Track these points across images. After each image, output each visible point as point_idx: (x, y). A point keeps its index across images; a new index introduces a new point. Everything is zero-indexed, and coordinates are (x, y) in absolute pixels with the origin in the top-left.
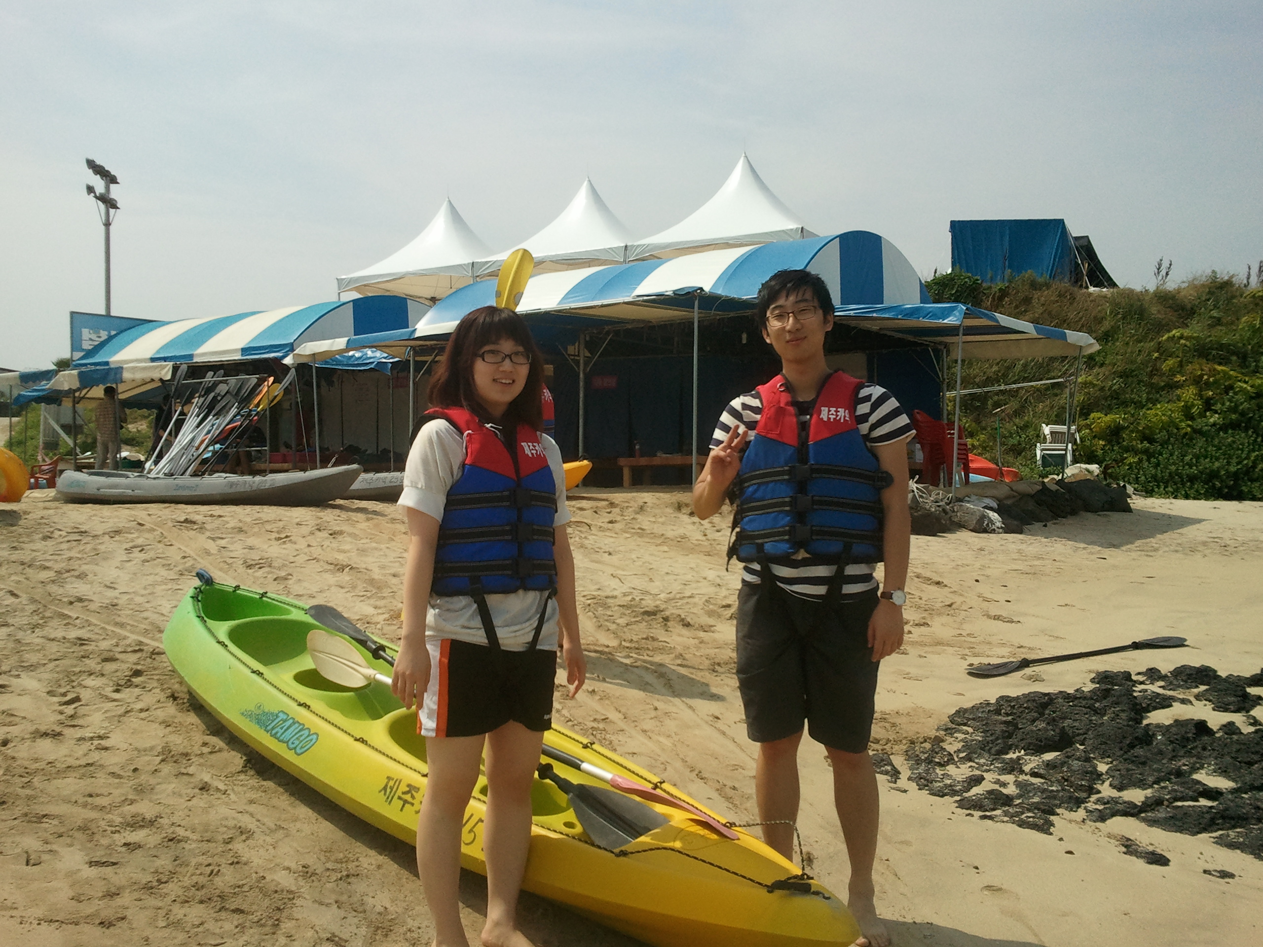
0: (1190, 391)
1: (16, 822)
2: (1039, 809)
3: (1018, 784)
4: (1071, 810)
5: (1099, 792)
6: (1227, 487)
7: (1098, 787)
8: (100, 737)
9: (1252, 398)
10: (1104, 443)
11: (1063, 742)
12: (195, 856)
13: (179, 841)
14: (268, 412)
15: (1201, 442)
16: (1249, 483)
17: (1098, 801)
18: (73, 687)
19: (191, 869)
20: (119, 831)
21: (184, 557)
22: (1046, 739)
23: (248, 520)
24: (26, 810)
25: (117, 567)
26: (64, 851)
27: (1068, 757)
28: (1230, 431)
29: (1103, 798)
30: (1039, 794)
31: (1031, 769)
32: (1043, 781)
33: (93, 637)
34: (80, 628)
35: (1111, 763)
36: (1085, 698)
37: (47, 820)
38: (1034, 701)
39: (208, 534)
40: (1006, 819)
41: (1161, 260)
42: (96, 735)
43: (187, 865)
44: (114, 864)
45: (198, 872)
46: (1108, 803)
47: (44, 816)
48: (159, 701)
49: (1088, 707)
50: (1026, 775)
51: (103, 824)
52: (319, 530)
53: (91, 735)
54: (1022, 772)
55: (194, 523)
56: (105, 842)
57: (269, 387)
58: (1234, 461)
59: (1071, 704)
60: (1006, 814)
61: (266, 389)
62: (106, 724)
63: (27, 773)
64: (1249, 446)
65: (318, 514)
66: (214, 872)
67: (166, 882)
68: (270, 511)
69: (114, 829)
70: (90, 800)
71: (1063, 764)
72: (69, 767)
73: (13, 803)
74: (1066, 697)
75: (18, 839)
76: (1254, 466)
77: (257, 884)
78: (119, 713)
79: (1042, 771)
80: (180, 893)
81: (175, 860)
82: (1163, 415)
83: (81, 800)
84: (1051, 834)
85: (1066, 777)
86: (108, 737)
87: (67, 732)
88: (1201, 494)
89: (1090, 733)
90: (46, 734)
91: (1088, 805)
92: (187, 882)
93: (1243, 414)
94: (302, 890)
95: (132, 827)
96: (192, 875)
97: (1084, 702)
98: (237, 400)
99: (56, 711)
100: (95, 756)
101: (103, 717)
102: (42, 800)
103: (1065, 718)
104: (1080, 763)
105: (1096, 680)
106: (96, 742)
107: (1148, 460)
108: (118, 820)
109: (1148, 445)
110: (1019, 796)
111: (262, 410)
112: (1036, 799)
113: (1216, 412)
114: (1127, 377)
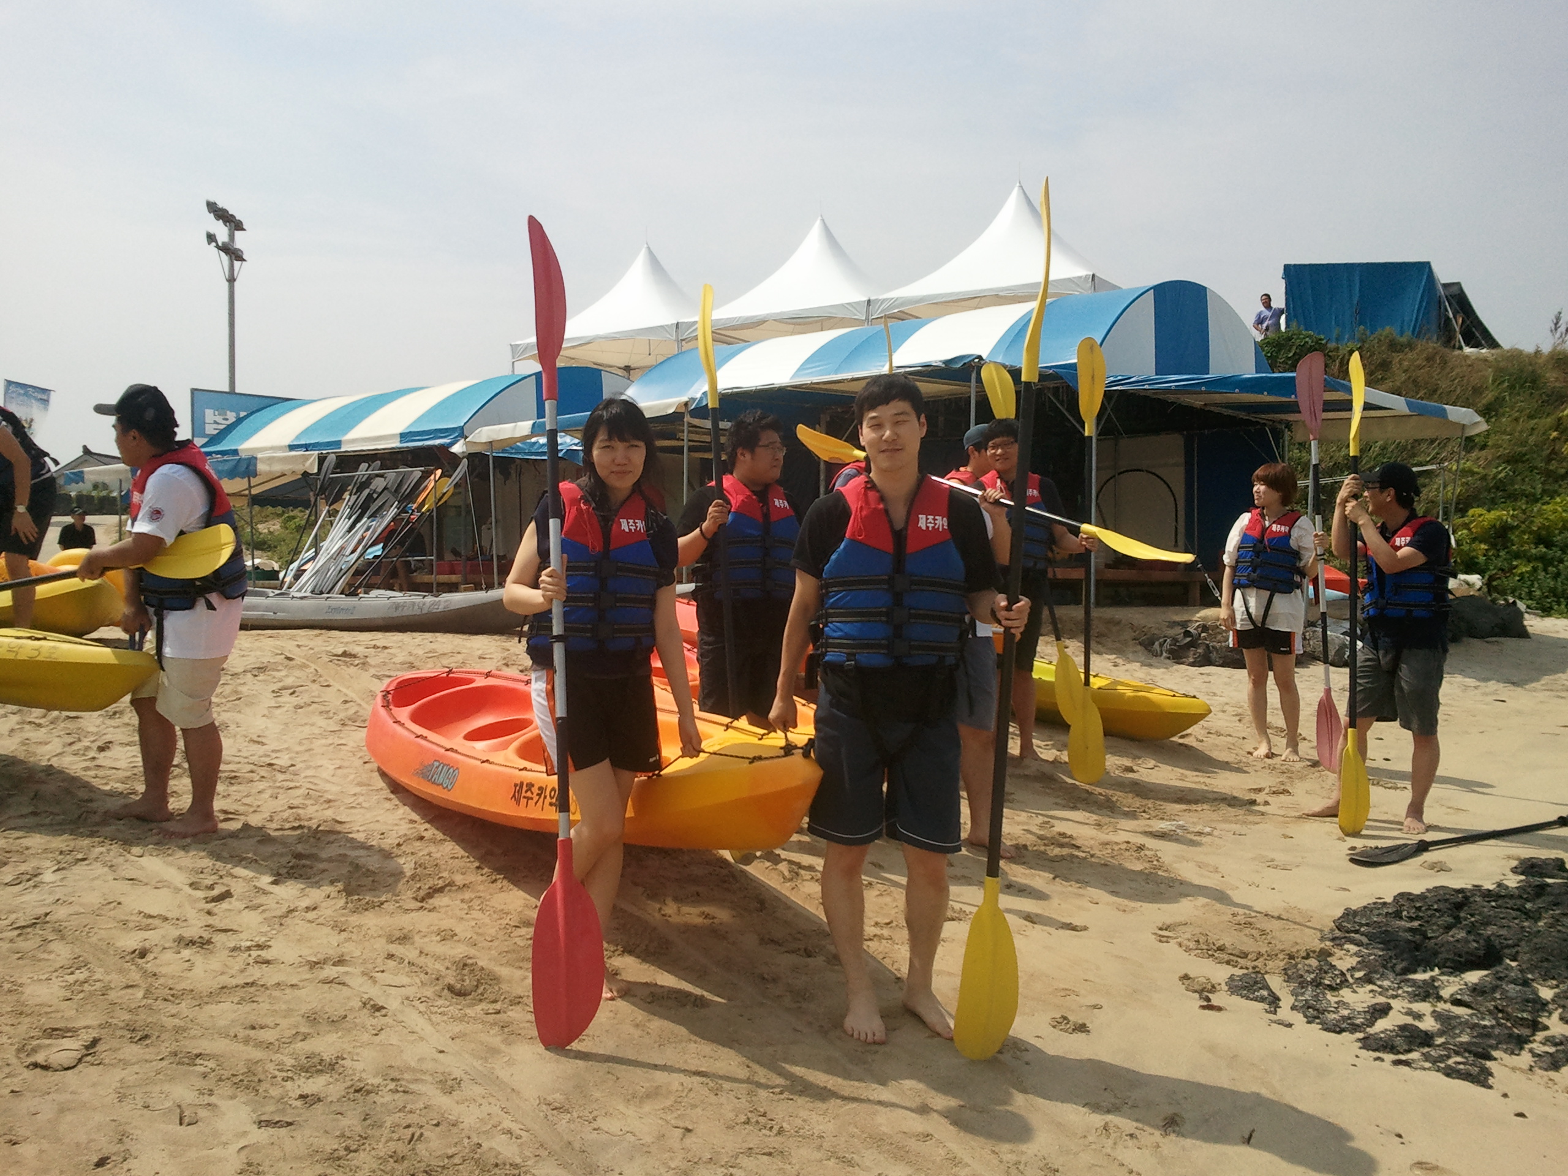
1: (164, 1063)
2: (1470, 1052)
3: (1437, 1016)
4: (1512, 1053)
5: (1546, 1028)
7: (1544, 1020)
8: (259, 947)
10: (1486, 547)
11: (1488, 957)
12: (390, 1113)
13: (369, 1092)
14: (434, 514)
17: (1548, 1041)
18: (221, 877)
19: (386, 1132)
20: (292, 1078)
21: (346, 702)
22: (1467, 953)
23: (420, 652)
24: (174, 1047)
25: (264, 716)
26: (224, 1105)
27: (1500, 979)
29: (1553, 1037)
30: (1468, 1030)
31: (1452, 995)
32: (1470, 1011)
33: (242, 809)
34: (224, 797)
35: (1557, 986)
36: (1512, 897)
37: (201, 1062)
38: (1446, 900)
39: (372, 671)
40: (1427, 1065)
41: (1560, 313)
42: (254, 943)
43: (381, 1126)
44: (289, 1124)
45: (395, 1136)
46: (1561, 1043)
47: (198, 1056)
48: (329, 897)
49: (1518, 910)
50: (1445, 1002)
51: (271, 1067)
52: (507, 665)
53: (249, 944)
54: (1439, 998)
55: (354, 656)
56: (275, 1092)
57: (436, 482)
59: (1493, 904)
60: (1427, 1057)
61: (432, 484)
62: (265, 929)
63: (173, 996)
65: (504, 644)
66: (416, 1138)
67: (355, 1151)
68: (444, 640)
69: (285, 1074)
70: (252, 1033)
71: (1495, 989)
72: (223, 988)
73: (159, 1037)
74: (1488, 895)
75: (166, 1087)
77: (472, 1155)
78: (280, 914)
79: (1467, 998)
80: (375, 1166)
81: (365, 1120)
82: (1564, 510)
83: (242, 1034)
84: (1490, 1087)
85: (1500, 1007)
86: (269, 947)
87: (218, 938)
89: (1523, 943)
90: (192, 942)
91: (1534, 1045)
92: (382, 1150)
94: (529, 1163)
95: (307, 1072)
96: (387, 1142)
97: (1511, 903)
98: (397, 497)
99: (202, 910)
100: (255, 973)
101: (260, 919)
102: (193, 1032)
103: (1486, 924)
104: (1518, 988)
105: (1519, 870)
106: (254, 953)
107: (1545, 570)
108: (289, 1062)
109: (1544, 550)
110: (1441, 1033)
111: (428, 510)
112: (1465, 1039)
114: (1516, 462)
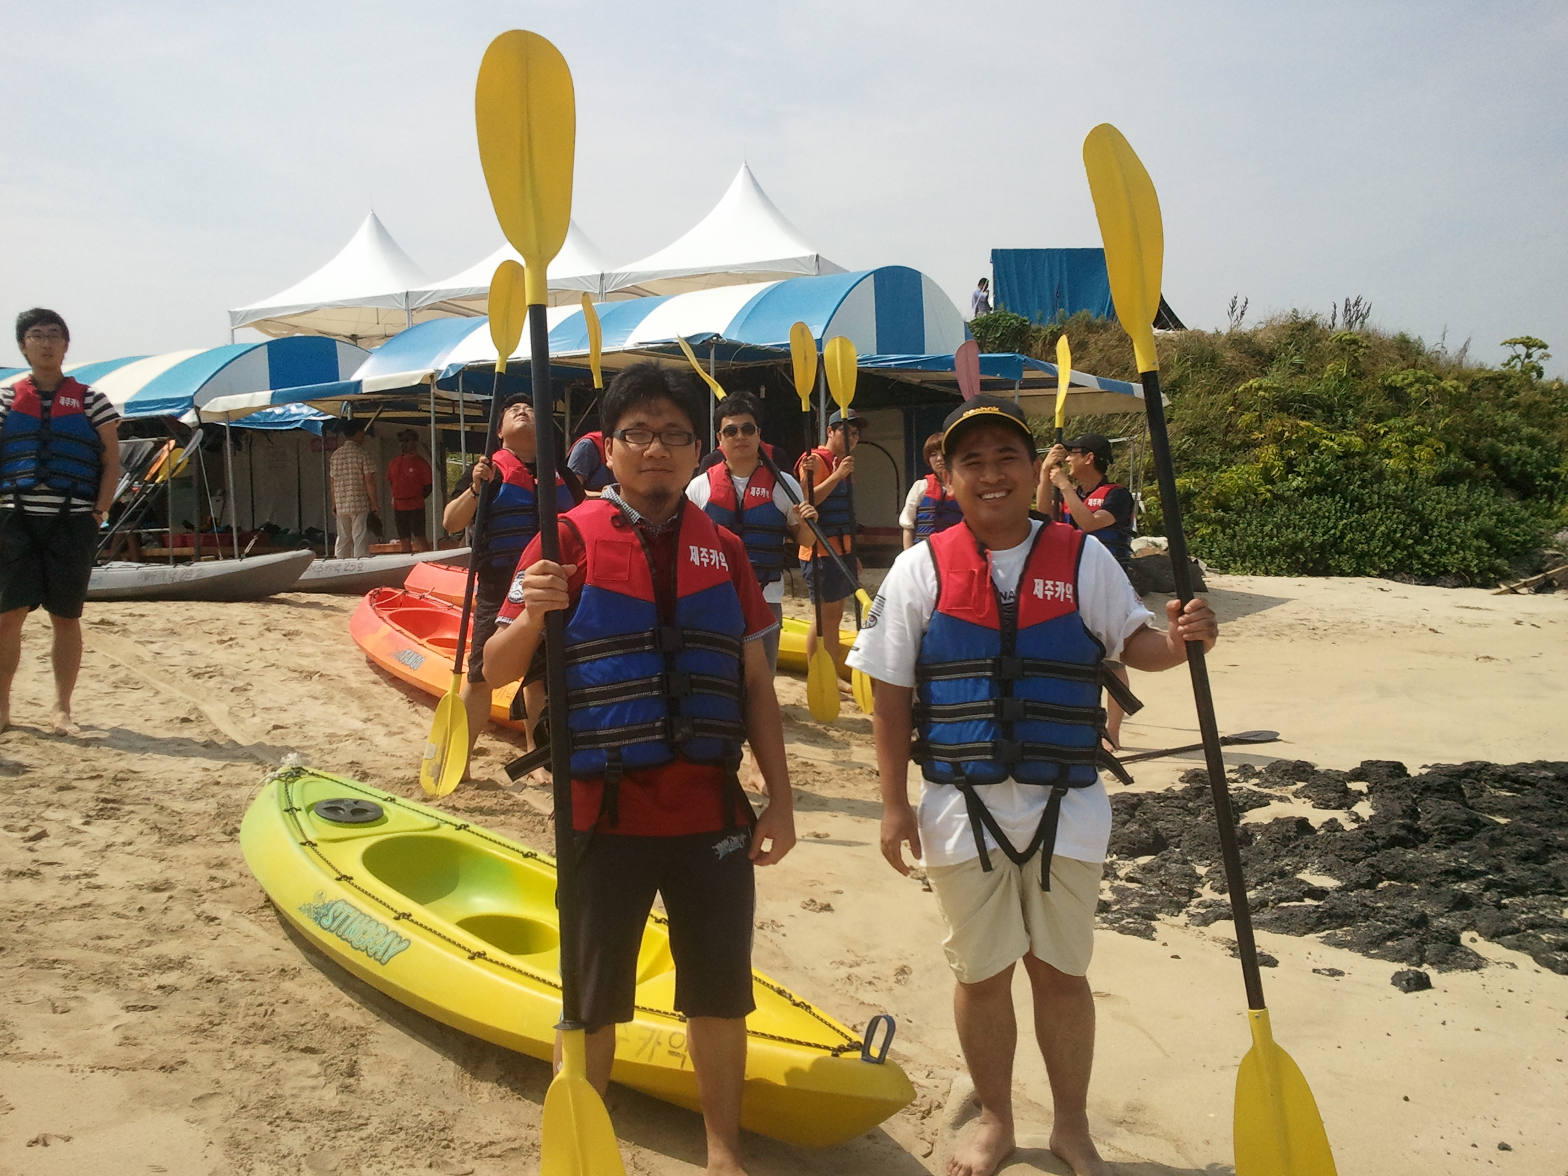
0: (1270, 450)
1: (23, 969)
2: (1138, 915)
3: (1114, 890)
4: (1172, 915)
5: (1200, 895)
6: (1312, 561)
7: (1199, 890)
8: (87, 875)
9: (1339, 458)
11: (1157, 845)
12: (242, 996)
13: (219, 982)
14: (169, 485)
15: (1282, 509)
16: (1337, 556)
17: (1200, 905)
18: (33, 820)
19: (242, 1011)
20: (147, 974)
21: (114, 666)
22: (1139, 842)
23: (178, 619)
24: (30, 956)
25: (34, 680)
26: (91, 997)
27: (1166, 860)
28: (1315, 497)
29: (1205, 901)
30: (1138, 899)
31: (1127, 874)
32: (1140, 886)
33: (35, 762)
34: (15, 752)
35: (1210, 865)
36: (1177, 798)
37: (59, 966)
38: (1124, 802)
39: (134, 637)
40: (1105, 925)
41: (1236, 298)
42: (81, 873)
43: (236, 1006)
44: (154, 1008)
45: (251, 1012)
46: (1211, 906)
47: (55, 961)
48: (142, 833)
49: (1181, 808)
50: (1121, 880)
51: (126, 967)
52: (269, 630)
53: (77, 873)
54: (1116, 877)
55: (113, 624)
56: (135, 985)
57: (170, 452)
58: (1320, 531)
59: (1162, 804)
60: (1104, 920)
61: (166, 454)
62: (89, 861)
63: (16, 917)
64: (1336, 512)
65: (262, 610)
66: (269, 1013)
67: (219, 1024)
68: (200, 608)
69: (139, 972)
70: (100, 942)
71: (1160, 868)
72: (63, 908)
73: (13, 949)
74: (1158, 797)
75: (32, 986)
76: (1343, 536)
77: (322, 1021)
78: (99, 848)
79: (1138, 876)
80: (237, 1035)
81: (221, 1002)
82: (1239, 478)
83: (91, 943)
84: (1154, 939)
85: (1164, 881)
86: (97, 875)
87: (44, 869)
88: (1282, 569)
89: (1184, 834)
90: (22, 874)
91: (1190, 909)
92: (242, 1022)
93: (1329, 476)
94: (372, 1026)
95: (159, 969)
96: (245, 1017)
97: (1176, 802)
98: (127, 469)
99: (23, 847)
100: (88, 896)
101: (81, 853)
102: (44, 944)
103: (1157, 820)
104: (1178, 866)
105: (1186, 779)
106: (84, 881)
107: (1223, 532)
108: (141, 963)
109: (1222, 514)
110: (1117, 902)
111: (162, 482)
112: (1135, 905)
113: (1299, 474)
114: (1198, 434)
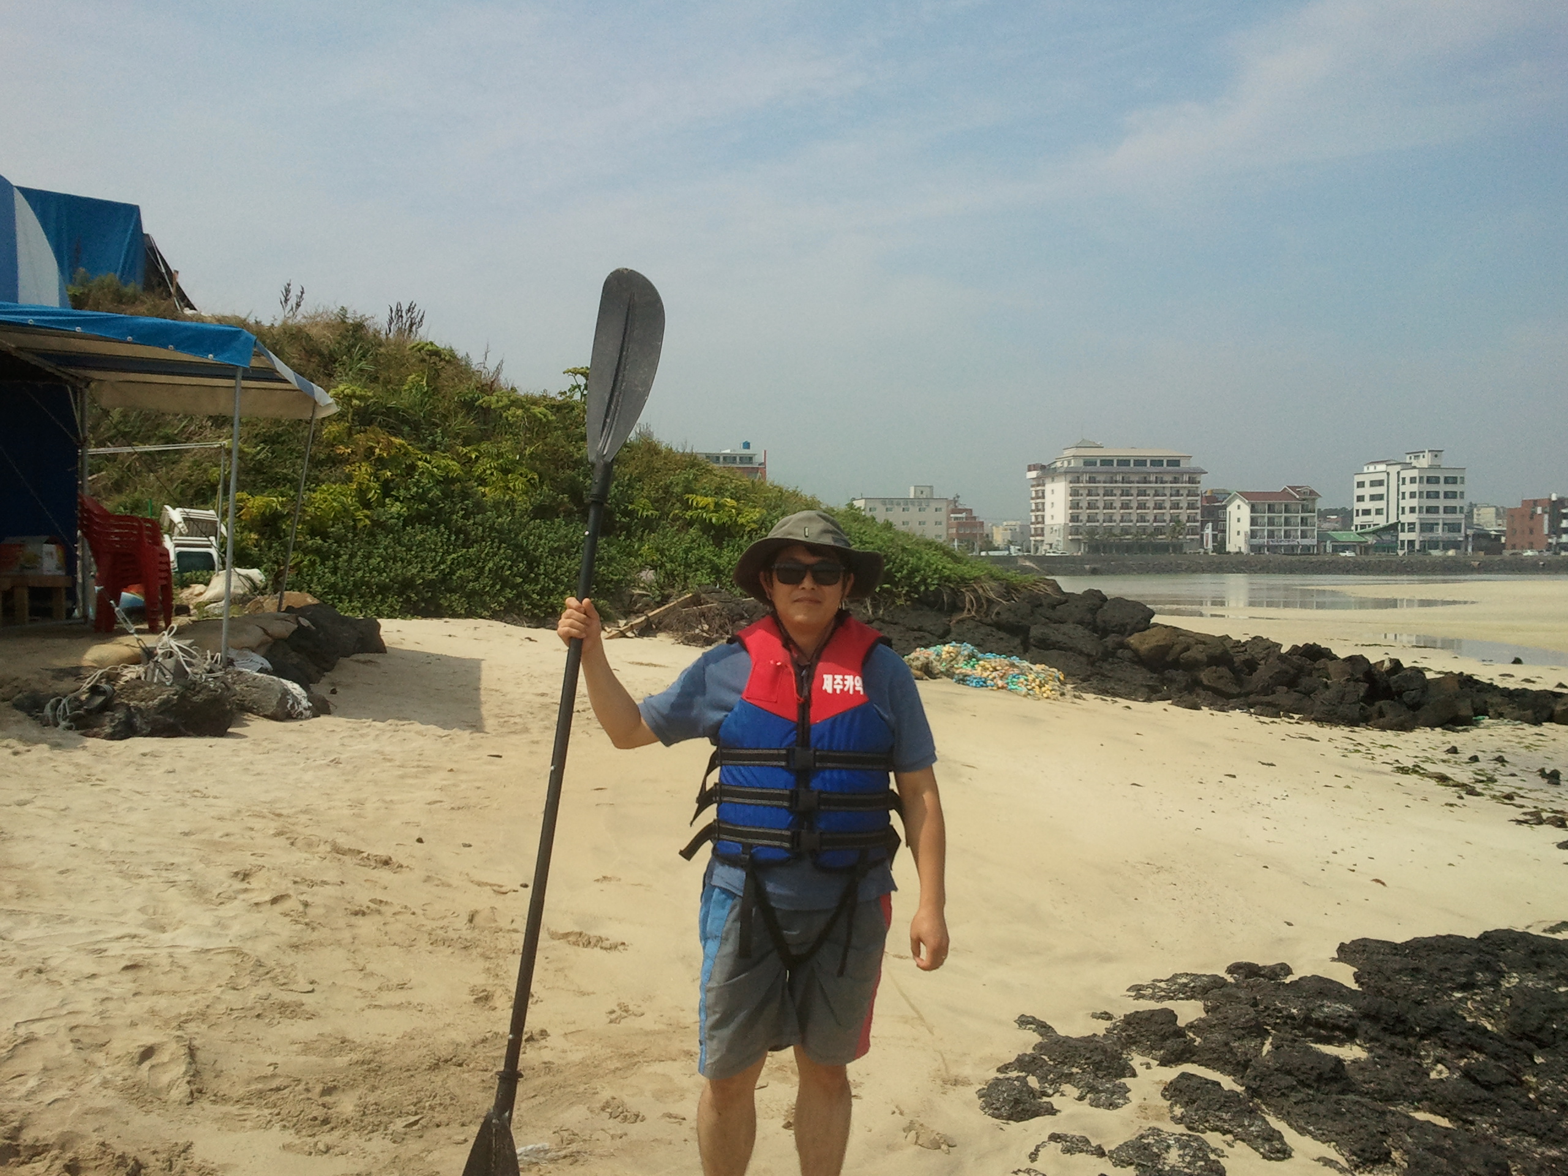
0: (363, 469)
6: (424, 600)
9: (438, 482)
10: (256, 537)
15: (385, 541)
16: (448, 595)
28: (417, 525)
41: (289, 285)
58: (429, 566)
64: (443, 545)
76: (452, 572)
82: (334, 500)
88: (395, 610)
93: (432, 503)
107: (323, 563)
109: (320, 542)
113: (397, 499)
114: (273, 443)
